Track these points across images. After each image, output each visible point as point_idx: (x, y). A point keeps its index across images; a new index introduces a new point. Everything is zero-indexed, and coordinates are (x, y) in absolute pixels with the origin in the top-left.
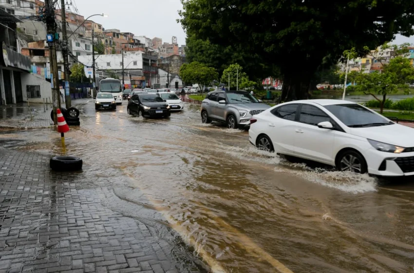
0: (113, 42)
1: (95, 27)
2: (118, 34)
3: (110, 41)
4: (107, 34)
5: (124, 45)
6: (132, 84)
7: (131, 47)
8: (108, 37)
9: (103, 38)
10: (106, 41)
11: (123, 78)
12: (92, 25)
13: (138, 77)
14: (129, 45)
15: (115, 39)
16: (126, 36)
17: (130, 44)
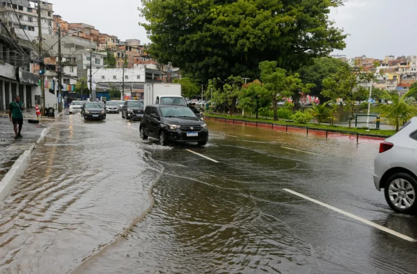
0: (126, 55)
1: (109, 41)
2: (130, 48)
3: (123, 55)
4: (120, 48)
5: (136, 58)
6: (132, 96)
7: (143, 60)
8: (121, 51)
9: (115, 51)
10: (119, 54)
11: (123, 90)
12: (106, 39)
13: (139, 90)
14: (141, 58)
15: (128, 52)
16: (139, 49)
17: (141, 56)
